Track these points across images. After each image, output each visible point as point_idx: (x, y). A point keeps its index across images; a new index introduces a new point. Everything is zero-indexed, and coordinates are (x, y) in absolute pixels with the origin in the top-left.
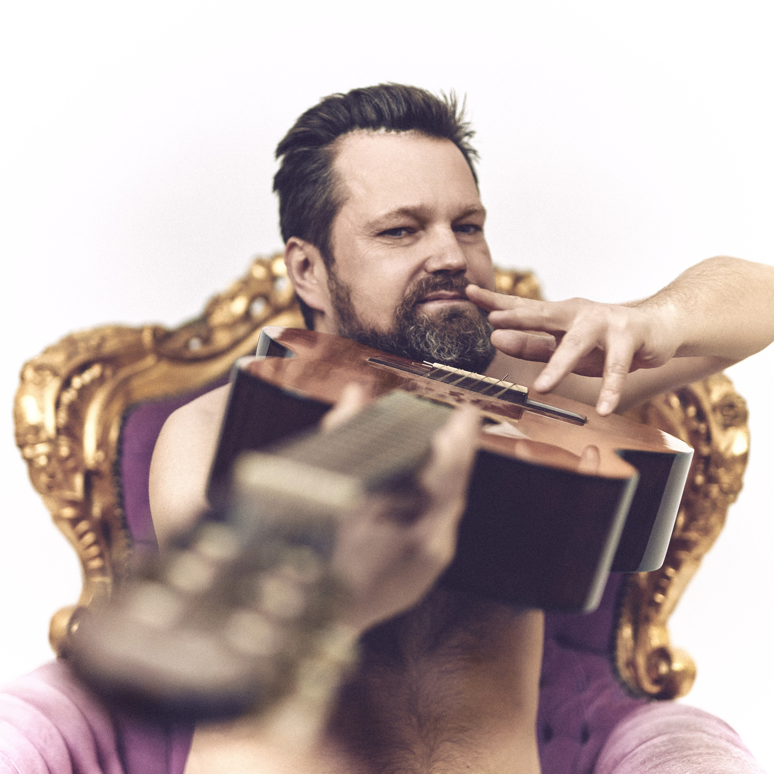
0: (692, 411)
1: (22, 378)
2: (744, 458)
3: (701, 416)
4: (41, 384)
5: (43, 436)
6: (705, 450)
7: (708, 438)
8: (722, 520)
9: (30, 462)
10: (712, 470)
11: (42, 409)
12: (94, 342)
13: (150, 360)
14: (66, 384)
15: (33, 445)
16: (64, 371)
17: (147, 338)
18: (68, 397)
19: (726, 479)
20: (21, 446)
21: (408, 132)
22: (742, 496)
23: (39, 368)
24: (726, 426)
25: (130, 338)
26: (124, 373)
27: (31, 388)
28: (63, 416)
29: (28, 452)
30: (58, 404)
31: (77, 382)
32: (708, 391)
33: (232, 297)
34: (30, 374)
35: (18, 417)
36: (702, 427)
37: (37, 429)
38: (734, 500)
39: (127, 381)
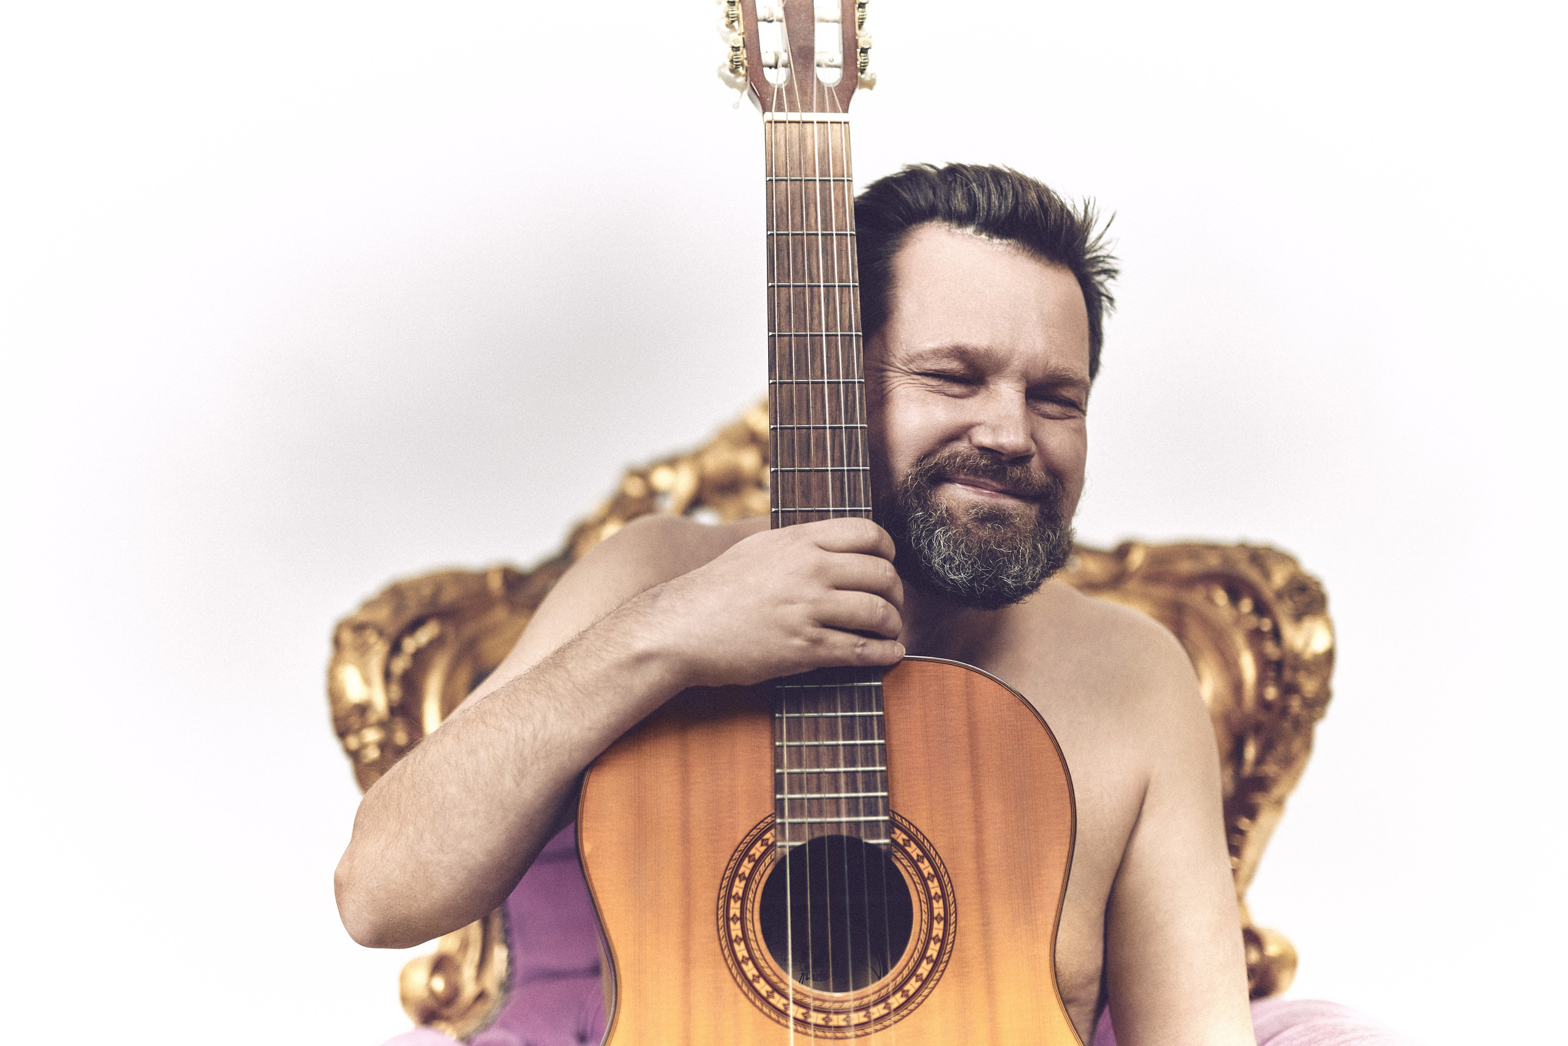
0: (1246, 605)
1: (337, 643)
2: (1329, 658)
3: (1261, 608)
4: (363, 649)
5: (373, 718)
6: (1273, 652)
7: (1276, 635)
8: (1308, 746)
9: (355, 756)
10: (1287, 675)
11: (367, 681)
12: (427, 591)
13: (501, 613)
14: (395, 649)
15: (358, 732)
16: (392, 630)
17: (496, 583)
18: (400, 665)
19: (1309, 686)
20: (342, 734)
21: (1005, 241)
22: (1334, 709)
23: (359, 628)
24: (1299, 617)
25: (471, 586)
26: (467, 631)
27: (349, 654)
28: (396, 692)
29: (353, 742)
30: (387, 675)
31: (410, 645)
32: (1267, 575)
33: (602, 521)
34: (347, 637)
35: (334, 695)
36: (1266, 625)
37: (363, 709)
38: (1322, 715)
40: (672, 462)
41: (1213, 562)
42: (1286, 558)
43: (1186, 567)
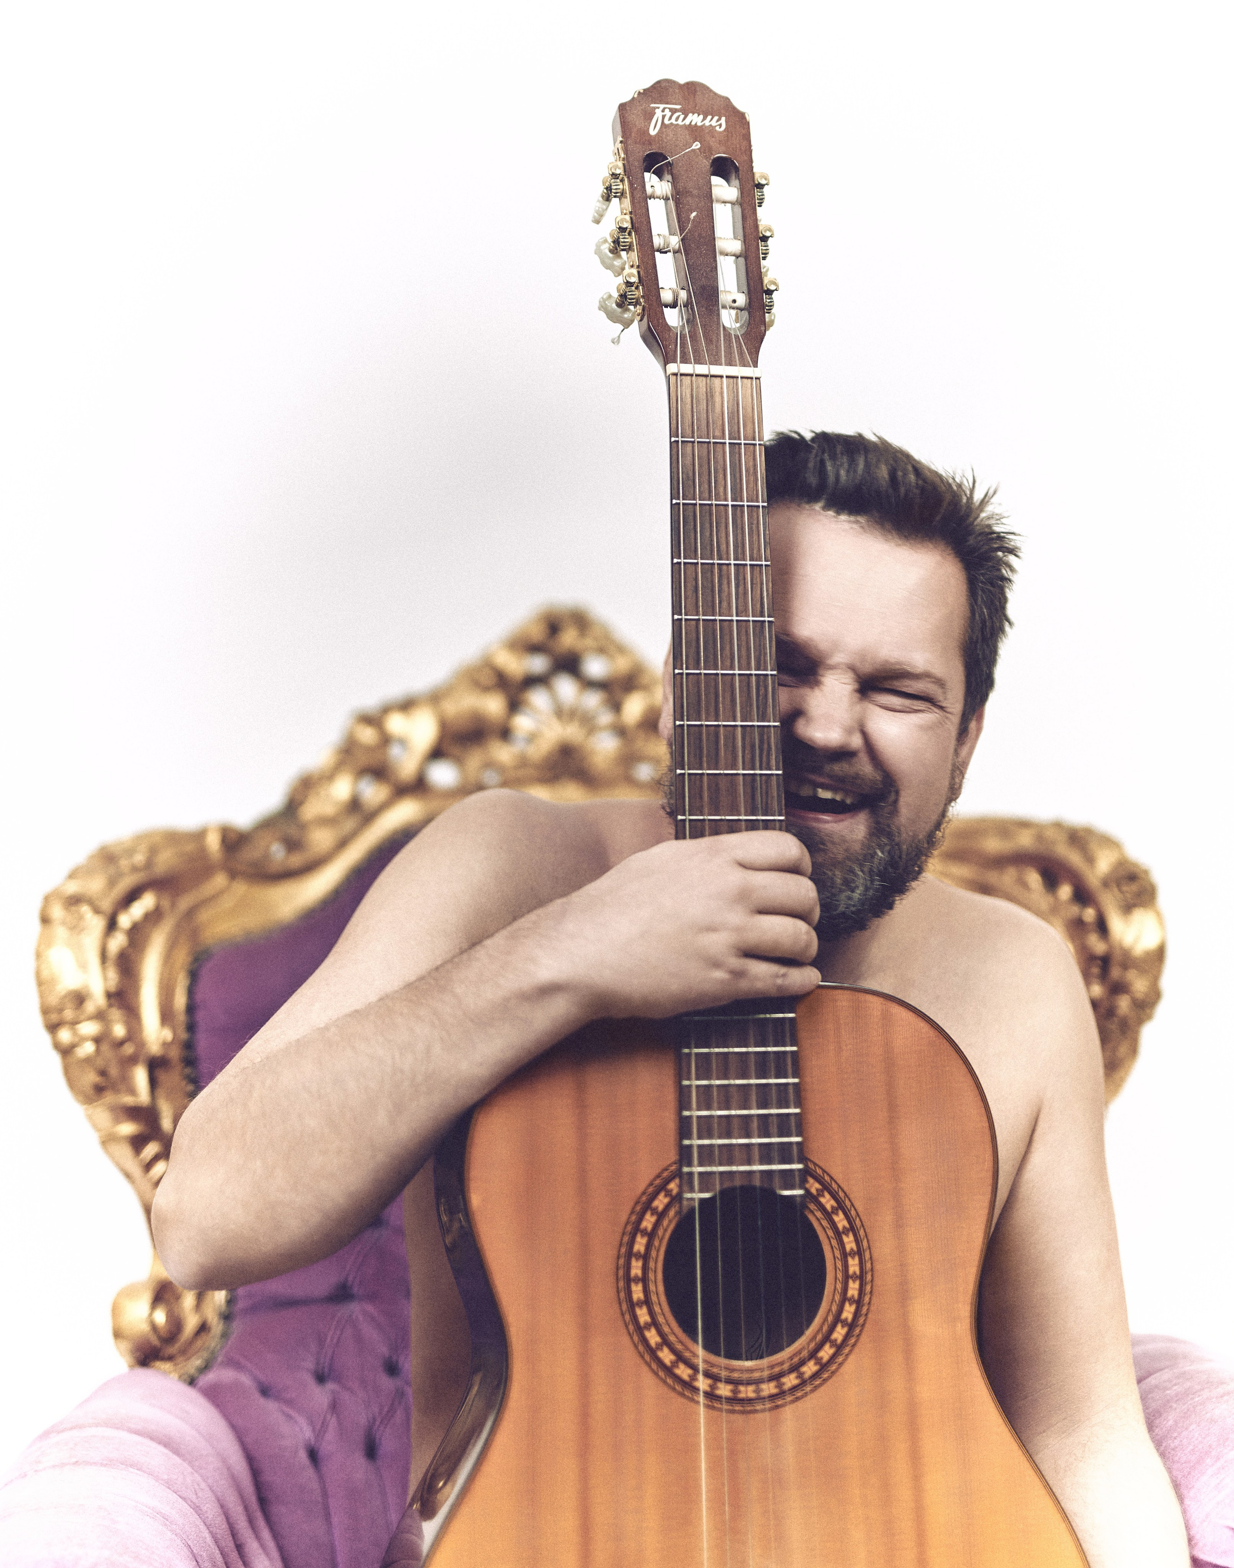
0: (1065, 891)
1: (45, 920)
2: (1159, 955)
3: (1082, 896)
4: (76, 928)
5: (90, 1007)
6: (1098, 946)
7: (1102, 927)
8: (1134, 1051)
9: (66, 1051)
10: (1115, 973)
11: (83, 966)
12: (139, 858)
13: (220, 880)
14: (112, 925)
15: (74, 1023)
16: (107, 904)
17: (214, 843)
18: (117, 942)
19: (1140, 985)
20: (53, 1028)
22: (1162, 1011)
23: (74, 901)
24: (1128, 908)
25: (190, 848)
26: (185, 902)
27: (60, 932)
28: (113, 975)
29: (65, 1036)
30: (104, 956)
31: (125, 921)
32: (1090, 860)
34: (57, 912)
35: (43, 983)
36: (1089, 914)
37: (79, 998)
38: (1149, 1017)
39: (191, 913)
40: (407, 705)
41: (1025, 840)
42: (1108, 842)
43: (993, 845)
